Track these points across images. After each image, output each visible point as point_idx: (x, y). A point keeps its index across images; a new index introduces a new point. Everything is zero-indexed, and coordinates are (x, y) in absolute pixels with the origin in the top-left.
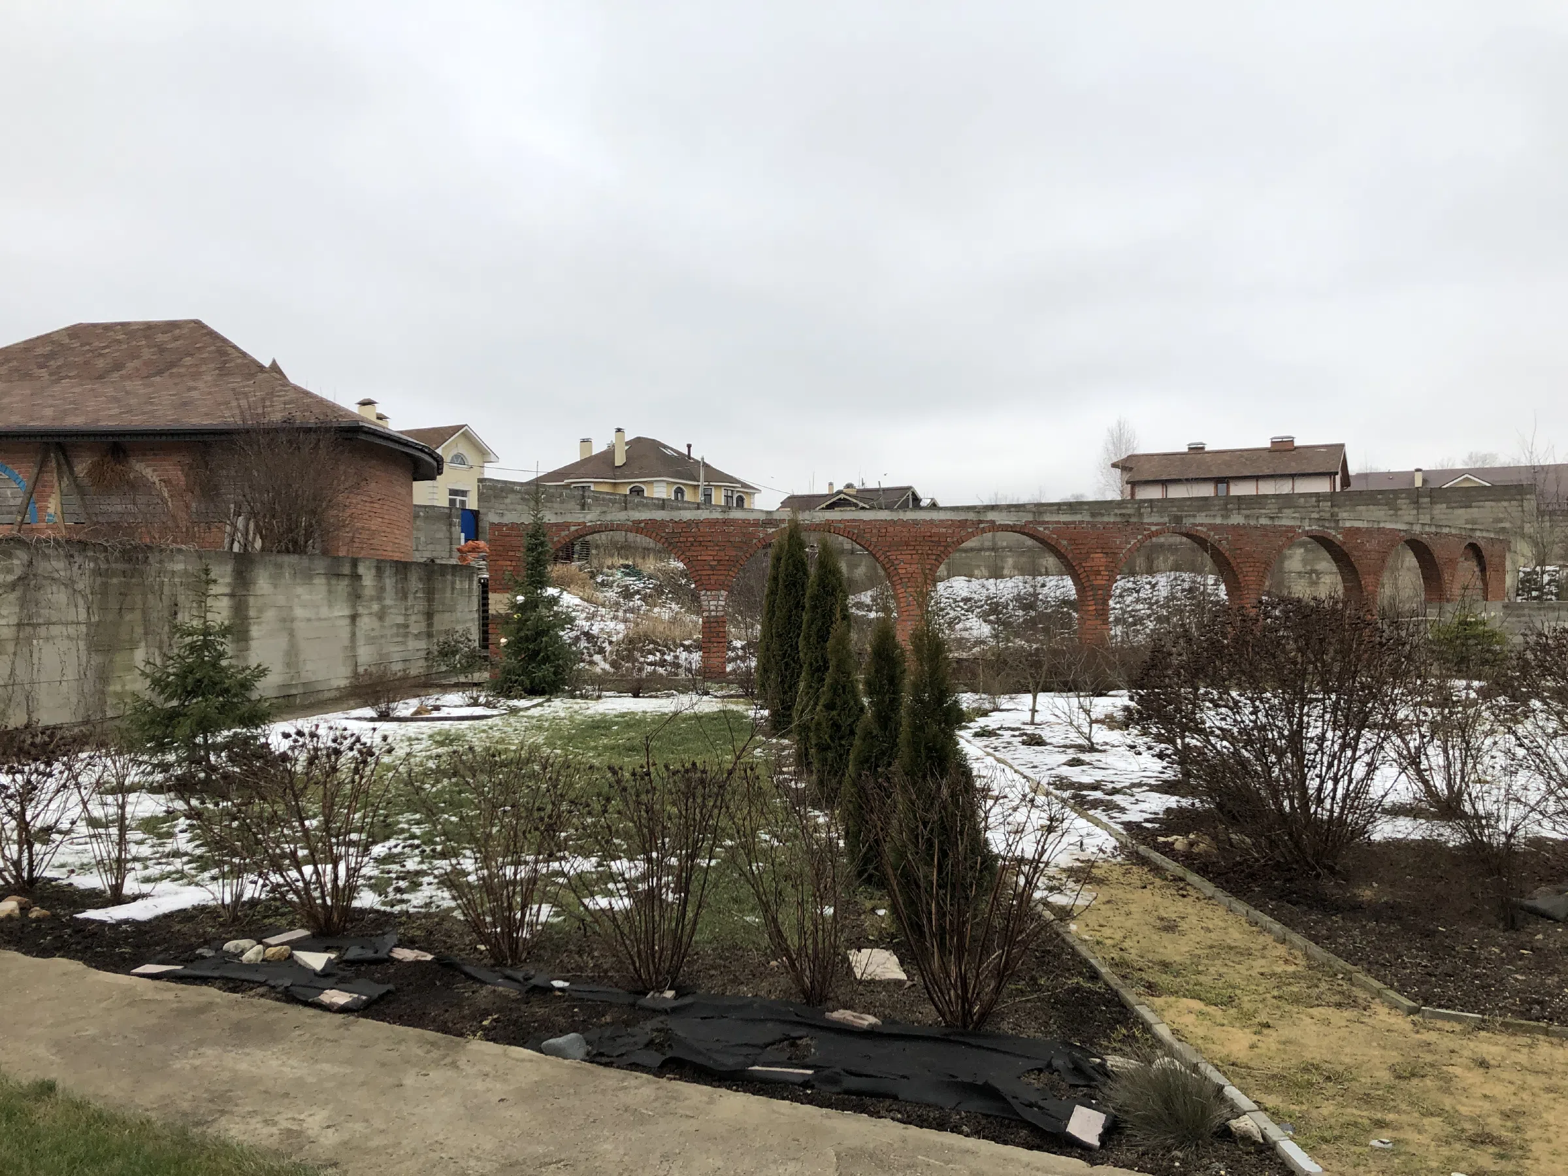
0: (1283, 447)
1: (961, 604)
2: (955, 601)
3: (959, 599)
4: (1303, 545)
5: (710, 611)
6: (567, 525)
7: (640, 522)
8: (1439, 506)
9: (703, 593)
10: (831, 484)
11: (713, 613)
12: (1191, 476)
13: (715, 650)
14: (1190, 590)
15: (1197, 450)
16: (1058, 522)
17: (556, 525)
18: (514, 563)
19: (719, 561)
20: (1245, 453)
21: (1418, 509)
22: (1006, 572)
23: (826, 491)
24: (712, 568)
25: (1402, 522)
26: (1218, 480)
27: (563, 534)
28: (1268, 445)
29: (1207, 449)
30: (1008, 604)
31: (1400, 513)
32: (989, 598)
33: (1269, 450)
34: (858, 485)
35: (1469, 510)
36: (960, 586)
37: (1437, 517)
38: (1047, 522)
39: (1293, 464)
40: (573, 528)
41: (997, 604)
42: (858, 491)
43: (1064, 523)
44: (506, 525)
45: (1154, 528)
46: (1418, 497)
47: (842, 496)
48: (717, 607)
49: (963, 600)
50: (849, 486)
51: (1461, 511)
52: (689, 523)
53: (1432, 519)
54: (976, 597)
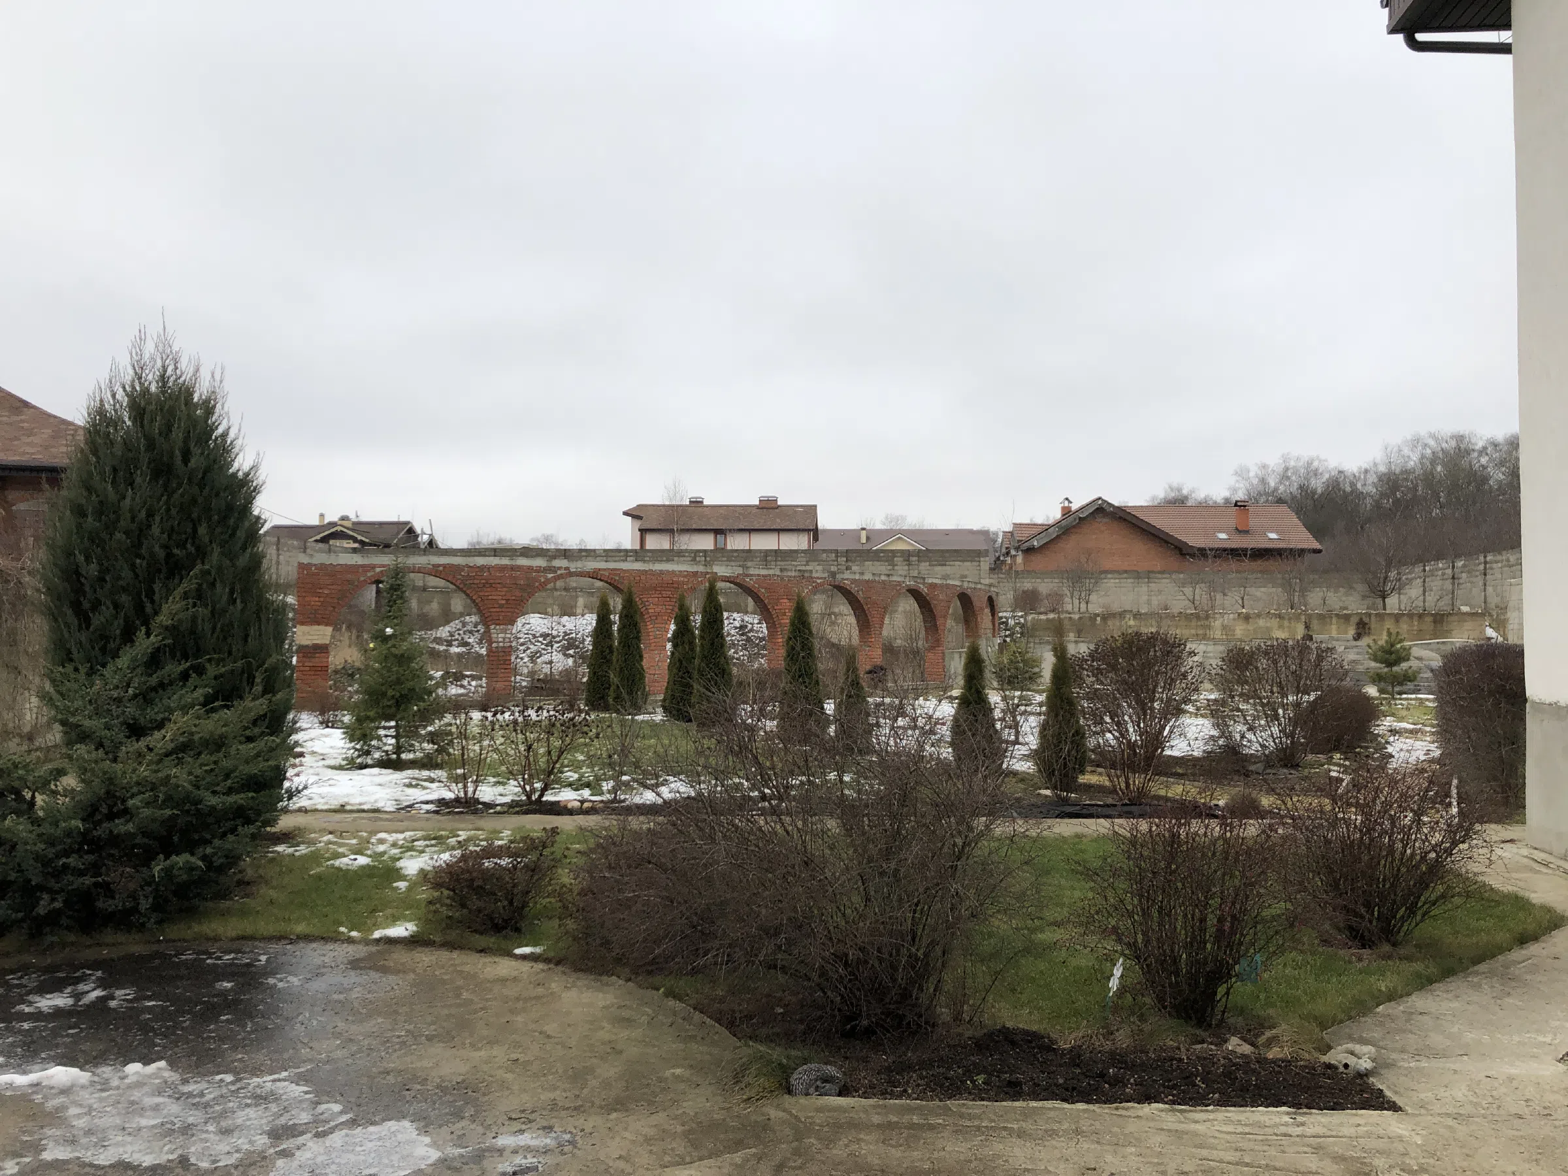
0: (768, 506)
1: (540, 639)
2: (534, 636)
3: (538, 635)
4: (824, 592)
5: (498, 642)
6: (373, 567)
7: (439, 565)
8: (923, 564)
9: (492, 627)
10: (322, 515)
11: (501, 644)
12: (694, 527)
13: (502, 675)
14: (742, 627)
15: (697, 503)
16: (759, 575)
17: (362, 566)
18: (322, 599)
19: (507, 600)
20: (738, 509)
21: (909, 565)
22: (579, 611)
23: (315, 521)
24: (501, 606)
25: (901, 575)
26: (717, 532)
27: (369, 574)
28: (757, 503)
29: (705, 503)
30: (584, 640)
31: (896, 568)
32: (566, 634)
33: (757, 507)
34: (353, 518)
35: (944, 568)
36: (535, 622)
37: (923, 572)
38: (752, 575)
39: (778, 520)
40: (378, 570)
41: (575, 640)
42: (354, 523)
43: (763, 576)
44: (315, 565)
45: (819, 581)
46: (909, 556)
47: (339, 528)
48: (504, 638)
49: (541, 636)
50: (344, 518)
51: (939, 568)
52: (482, 568)
53: (919, 573)
54: (555, 633)
